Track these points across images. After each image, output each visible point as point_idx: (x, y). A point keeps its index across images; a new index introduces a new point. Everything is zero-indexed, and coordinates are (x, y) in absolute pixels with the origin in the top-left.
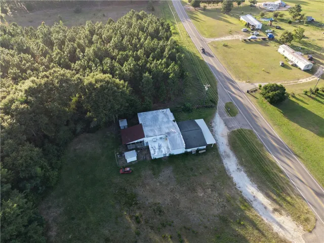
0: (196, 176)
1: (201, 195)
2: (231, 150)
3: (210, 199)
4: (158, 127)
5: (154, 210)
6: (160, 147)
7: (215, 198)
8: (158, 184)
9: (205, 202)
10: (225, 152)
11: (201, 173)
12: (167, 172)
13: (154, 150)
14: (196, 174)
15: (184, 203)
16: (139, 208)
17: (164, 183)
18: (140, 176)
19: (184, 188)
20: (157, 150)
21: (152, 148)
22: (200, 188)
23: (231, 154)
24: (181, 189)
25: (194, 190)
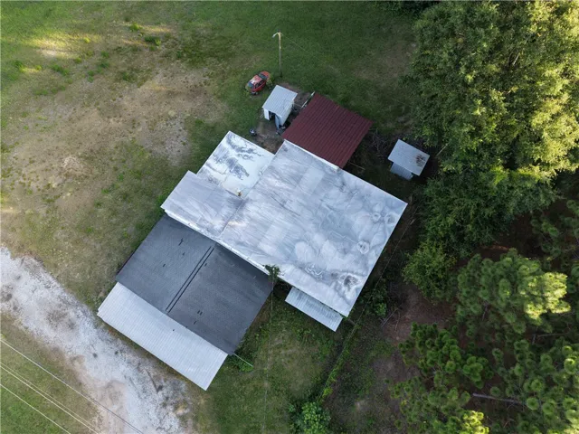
0: (108, 191)
1: (66, 161)
2: (56, 350)
3: (43, 166)
4: (293, 207)
5: (137, 71)
6: (236, 168)
7: (33, 177)
8: (172, 113)
9: (49, 153)
10: (72, 326)
11: (99, 204)
12: (175, 148)
13: (240, 150)
14: (109, 197)
15: (93, 121)
16: (166, 55)
17: (162, 125)
18: (222, 97)
19: (112, 146)
20: (233, 154)
21: (251, 151)
22: (78, 173)
23: (50, 335)
24: (117, 139)
25: (89, 158)
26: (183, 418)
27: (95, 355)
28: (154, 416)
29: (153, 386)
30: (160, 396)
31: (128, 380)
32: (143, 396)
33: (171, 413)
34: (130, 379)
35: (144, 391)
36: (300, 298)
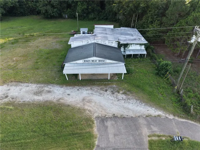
1: (14, 59)
10: (49, 92)
23: (40, 98)
26: (124, 93)
27: (69, 95)
28: (112, 98)
29: (103, 91)
30: (108, 92)
31: (91, 95)
32: (102, 95)
33: (118, 94)
34: (92, 94)
35: (101, 94)
36: (129, 51)
